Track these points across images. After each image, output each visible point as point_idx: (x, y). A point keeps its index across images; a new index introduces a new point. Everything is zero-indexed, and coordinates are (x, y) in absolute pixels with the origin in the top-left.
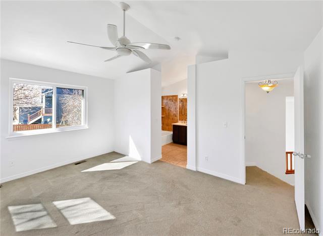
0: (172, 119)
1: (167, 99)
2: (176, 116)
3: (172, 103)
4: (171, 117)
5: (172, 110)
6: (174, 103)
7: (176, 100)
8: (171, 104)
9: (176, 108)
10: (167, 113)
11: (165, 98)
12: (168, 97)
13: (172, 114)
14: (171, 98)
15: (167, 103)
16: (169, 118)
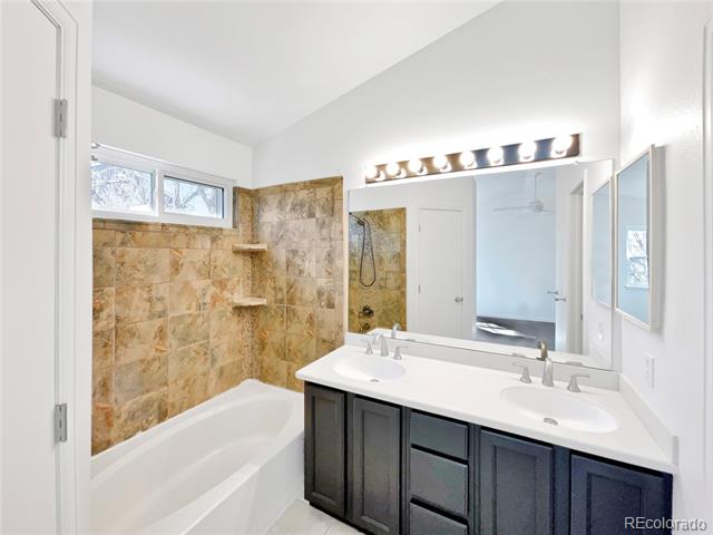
0: (311, 319)
1: (281, 205)
2: (330, 305)
3: (311, 224)
4: (303, 311)
5: (311, 265)
6: (322, 225)
7: (332, 208)
8: (302, 229)
9: (330, 258)
10: (282, 283)
11: (273, 201)
12: (284, 190)
13: (309, 293)
14: (303, 194)
15: (282, 224)
16: (291, 314)
